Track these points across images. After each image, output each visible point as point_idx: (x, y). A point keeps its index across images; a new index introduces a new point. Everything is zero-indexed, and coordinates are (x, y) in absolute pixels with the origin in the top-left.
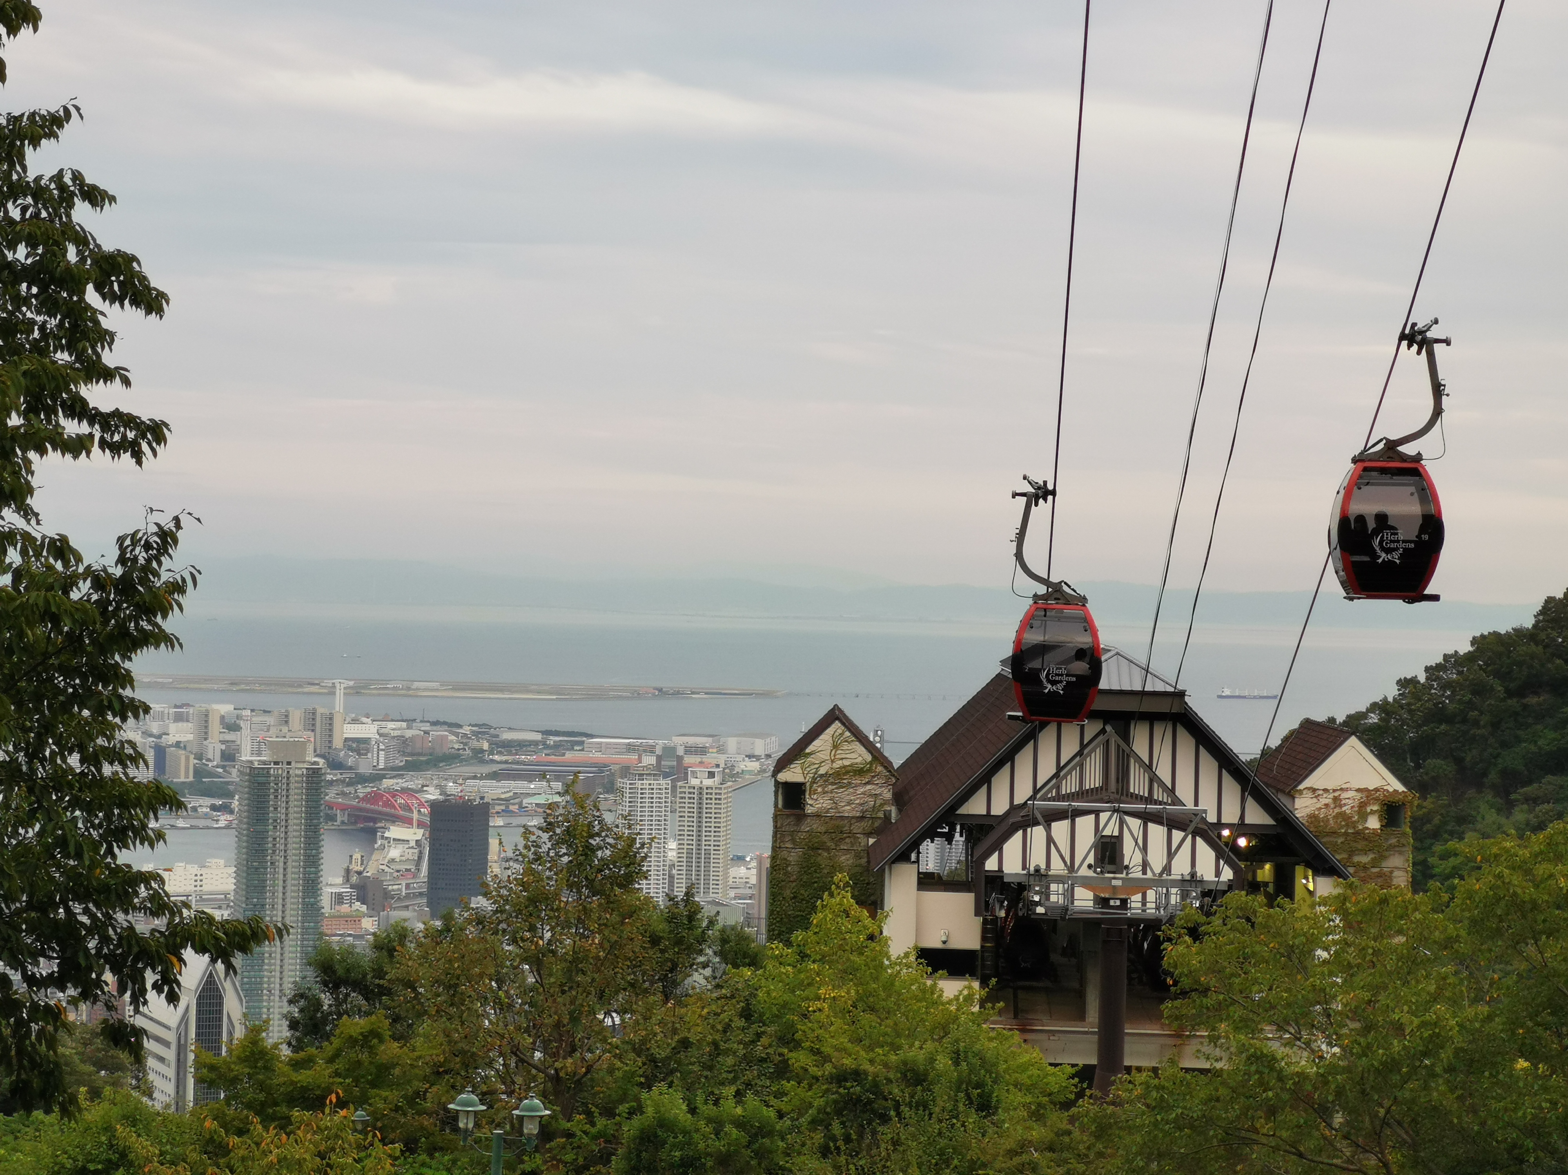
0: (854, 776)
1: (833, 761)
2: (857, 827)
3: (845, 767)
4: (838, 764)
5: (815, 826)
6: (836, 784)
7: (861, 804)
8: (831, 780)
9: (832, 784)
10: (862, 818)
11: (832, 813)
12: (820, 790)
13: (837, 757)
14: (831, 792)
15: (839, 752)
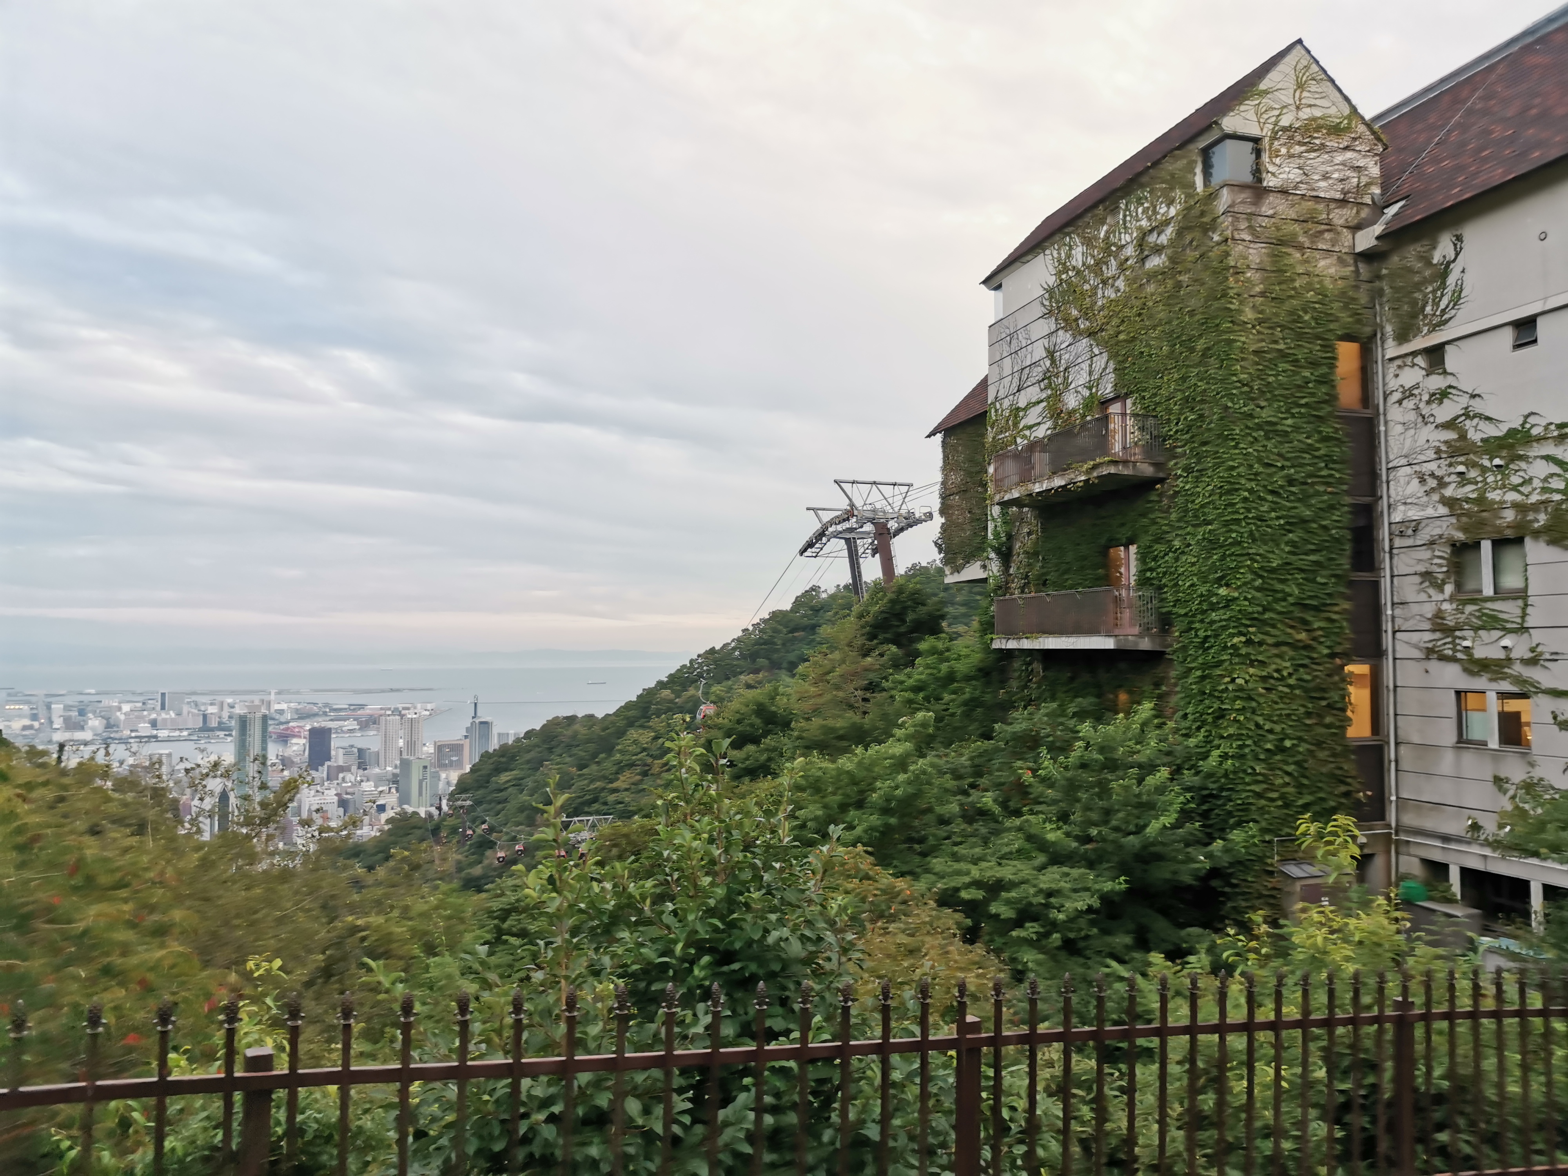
0: (1329, 134)
1: (1298, 108)
2: (1341, 216)
3: (1314, 119)
4: (1305, 113)
5: (1280, 208)
6: (1305, 144)
7: (1342, 180)
8: (1298, 138)
9: (1300, 143)
10: (1343, 202)
11: (1303, 190)
12: (1284, 151)
13: (1303, 101)
14: (1300, 157)
15: (1305, 94)
